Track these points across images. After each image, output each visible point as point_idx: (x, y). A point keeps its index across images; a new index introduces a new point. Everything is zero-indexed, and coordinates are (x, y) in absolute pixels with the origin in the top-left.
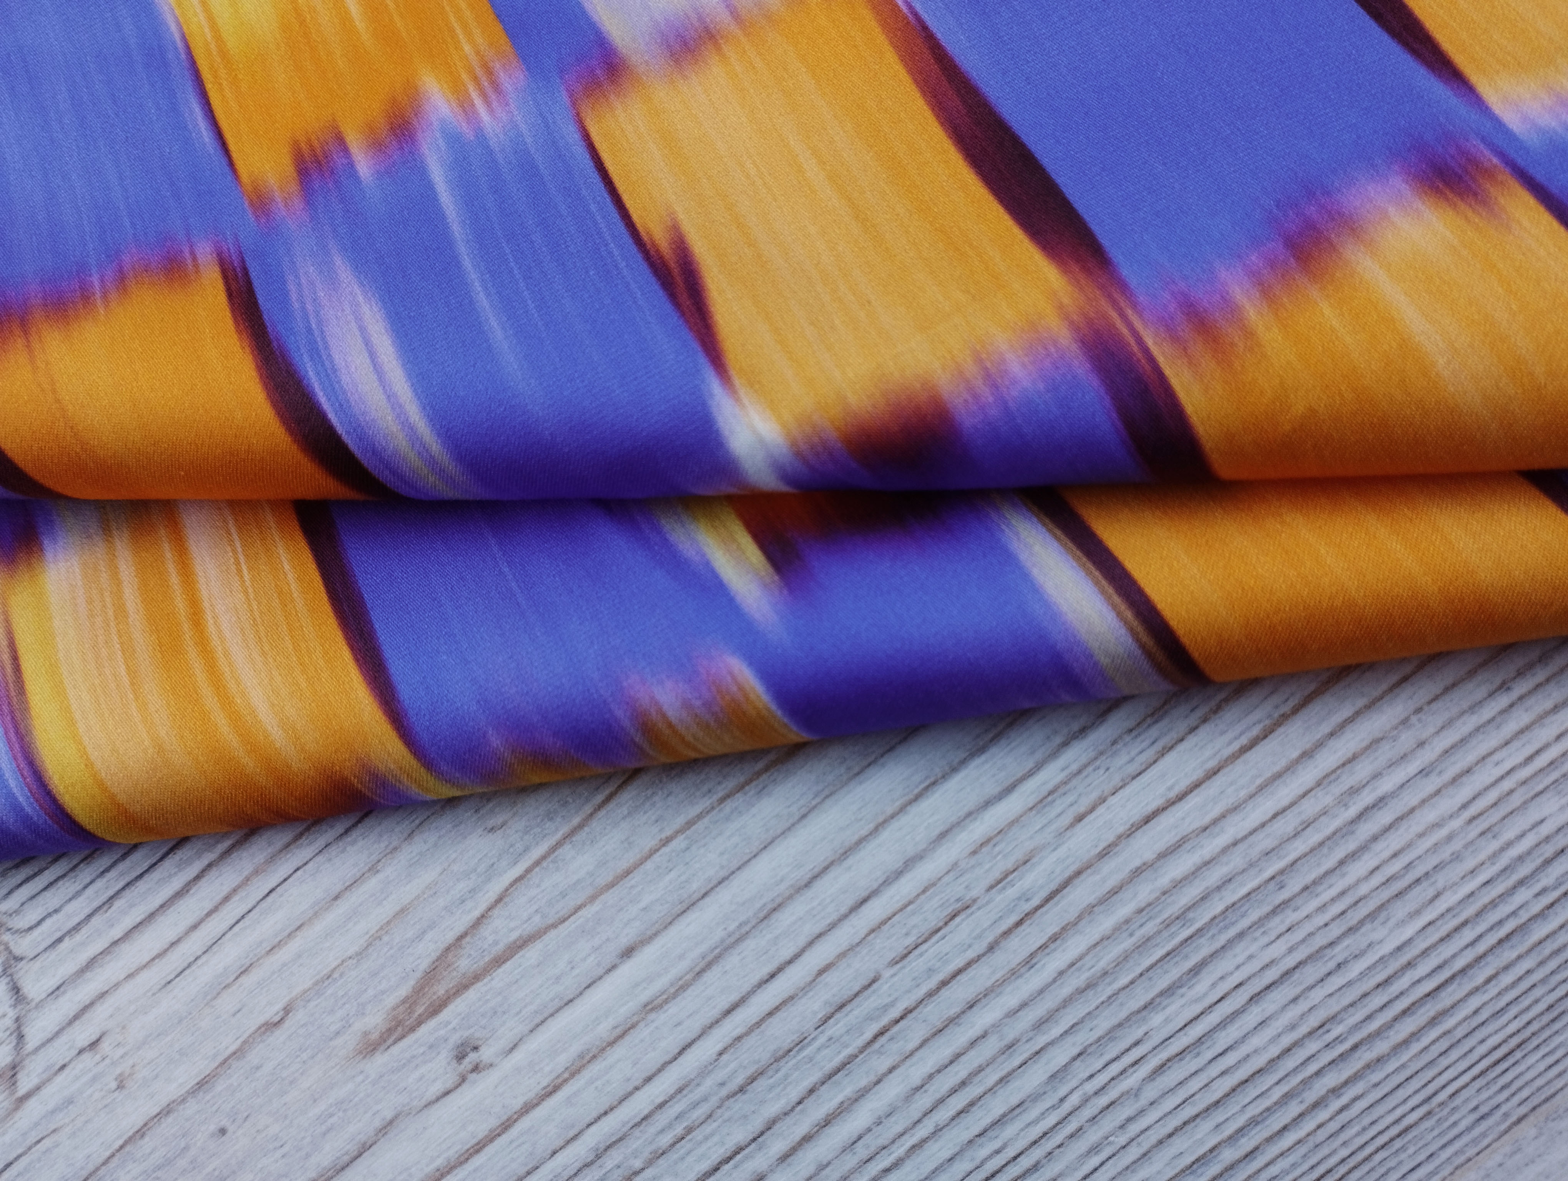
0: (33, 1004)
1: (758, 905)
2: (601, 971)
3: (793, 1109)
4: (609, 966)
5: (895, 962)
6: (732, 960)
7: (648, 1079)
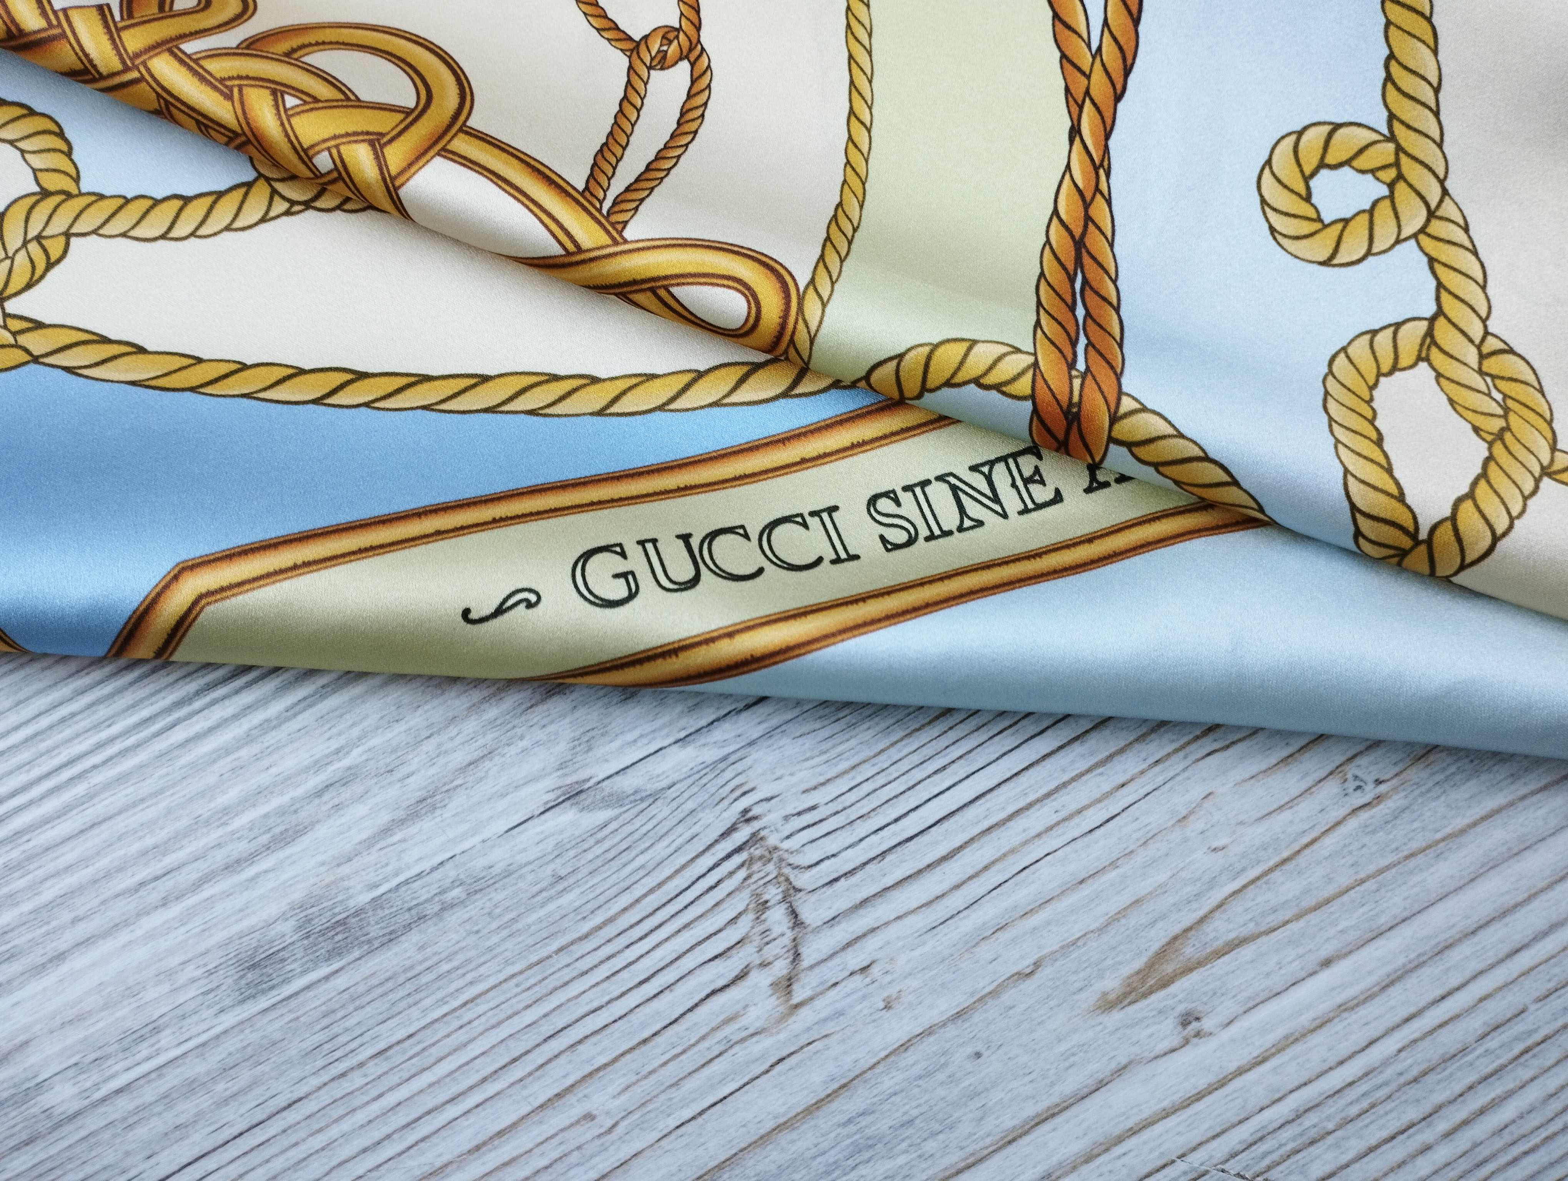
0: (809, 929)
1: (1433, 942)
2: (1304, 974)
3: (1455, 1100)
4: (1311, 971)
5: (1539, 1000)
6: (1411, 981)
7: (1341, 1063)
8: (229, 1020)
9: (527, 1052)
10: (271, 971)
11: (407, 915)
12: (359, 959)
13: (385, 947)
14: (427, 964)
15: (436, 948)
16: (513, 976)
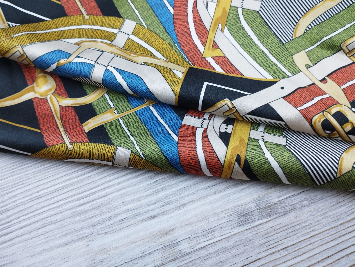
8: (236, 231)
9: (333, 255)
10: (248, 218)
11: (290, 207)
12: (276, 218)
13: (284, 216)
14: (298, 223)
15: (300, 218)
16: (326, 230)
